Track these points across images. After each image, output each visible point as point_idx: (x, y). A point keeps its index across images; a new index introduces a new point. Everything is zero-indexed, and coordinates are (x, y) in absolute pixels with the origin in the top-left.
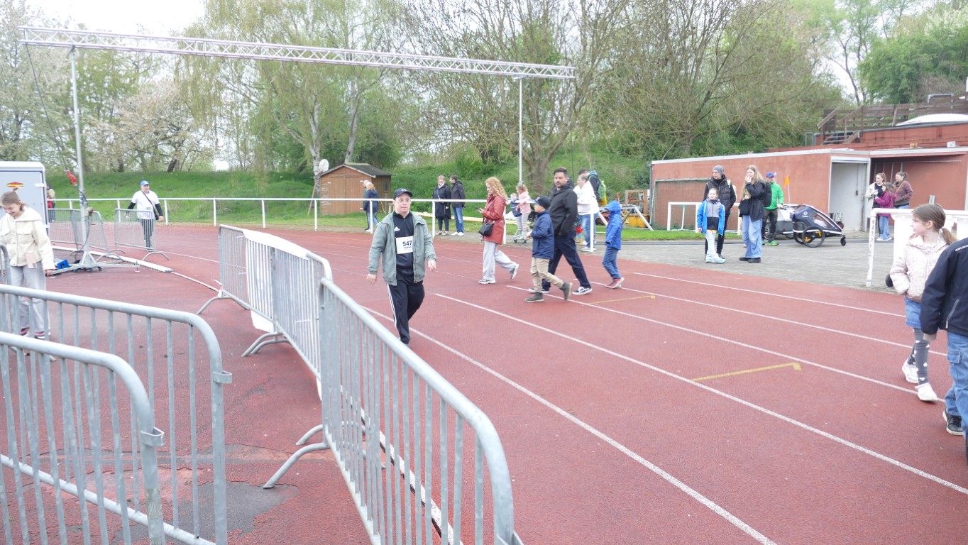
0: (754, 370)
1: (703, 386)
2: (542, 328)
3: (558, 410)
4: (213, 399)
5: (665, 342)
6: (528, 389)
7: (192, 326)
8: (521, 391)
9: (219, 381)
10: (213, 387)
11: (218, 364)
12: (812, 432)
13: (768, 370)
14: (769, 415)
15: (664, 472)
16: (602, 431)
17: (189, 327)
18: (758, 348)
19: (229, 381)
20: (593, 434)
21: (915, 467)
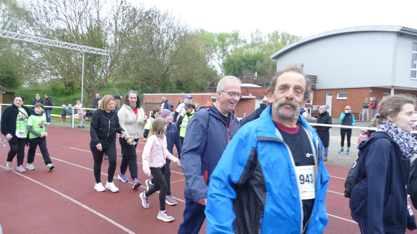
0: (175, 182)
2: (84, 168)
3: (85, 206)
6: (71, 198)
15: (129, 231)
16: (105, 215)
20: (100, 216)
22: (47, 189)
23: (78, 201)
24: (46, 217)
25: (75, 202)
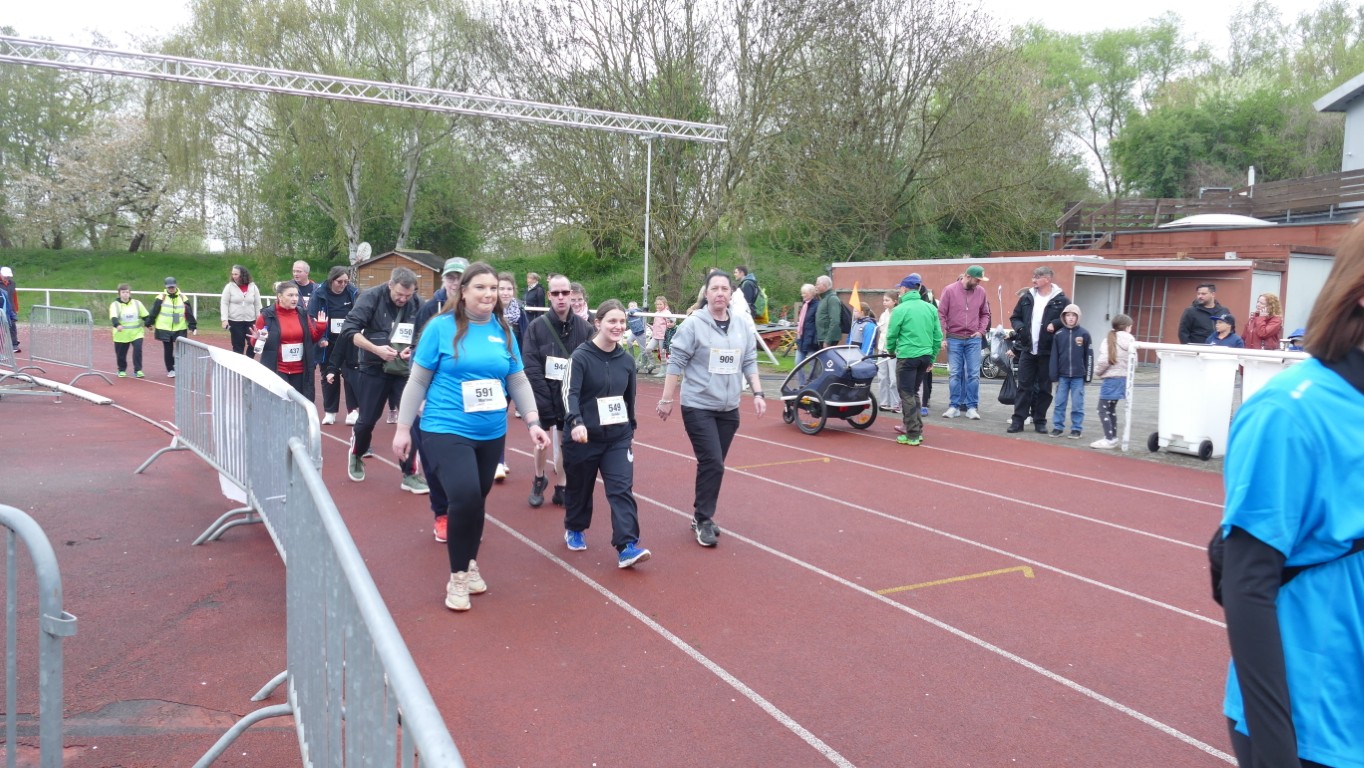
0: (968, 577)
1: (893, 603)
2: (663, 505)
3: (676, 640)
4: (42, 662)
5: (841, 531)
6: (632, 606)
7: (13, 531)
8: (622, 609)
9: (52, 631)
10: (44, 640)
11: (52, 601)
12: (1051, 679)
13: (987, 577)
14: (988, 651)
15: (829, 749)
16: (739, 678)
17: (8, 532)
18: (973, 543)
19: (71, 632)
20: (726, 682)
21: (1199, 740)
22: (562, 568)
23: (653, 619)
24: (564, 664)
25: (644, 621)
